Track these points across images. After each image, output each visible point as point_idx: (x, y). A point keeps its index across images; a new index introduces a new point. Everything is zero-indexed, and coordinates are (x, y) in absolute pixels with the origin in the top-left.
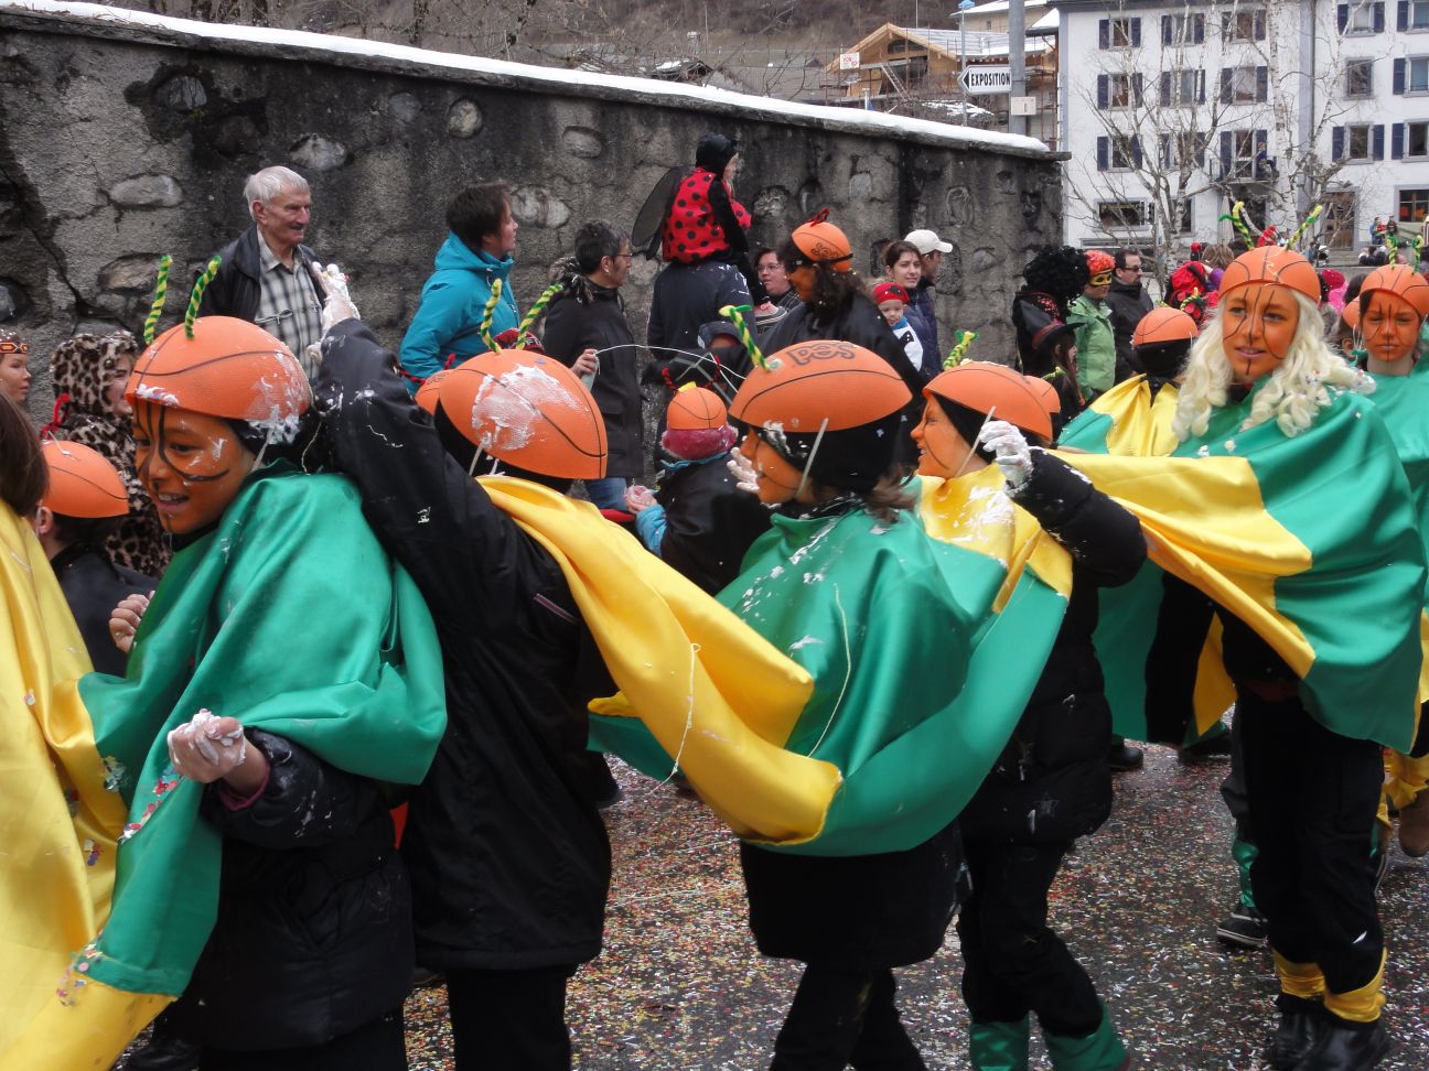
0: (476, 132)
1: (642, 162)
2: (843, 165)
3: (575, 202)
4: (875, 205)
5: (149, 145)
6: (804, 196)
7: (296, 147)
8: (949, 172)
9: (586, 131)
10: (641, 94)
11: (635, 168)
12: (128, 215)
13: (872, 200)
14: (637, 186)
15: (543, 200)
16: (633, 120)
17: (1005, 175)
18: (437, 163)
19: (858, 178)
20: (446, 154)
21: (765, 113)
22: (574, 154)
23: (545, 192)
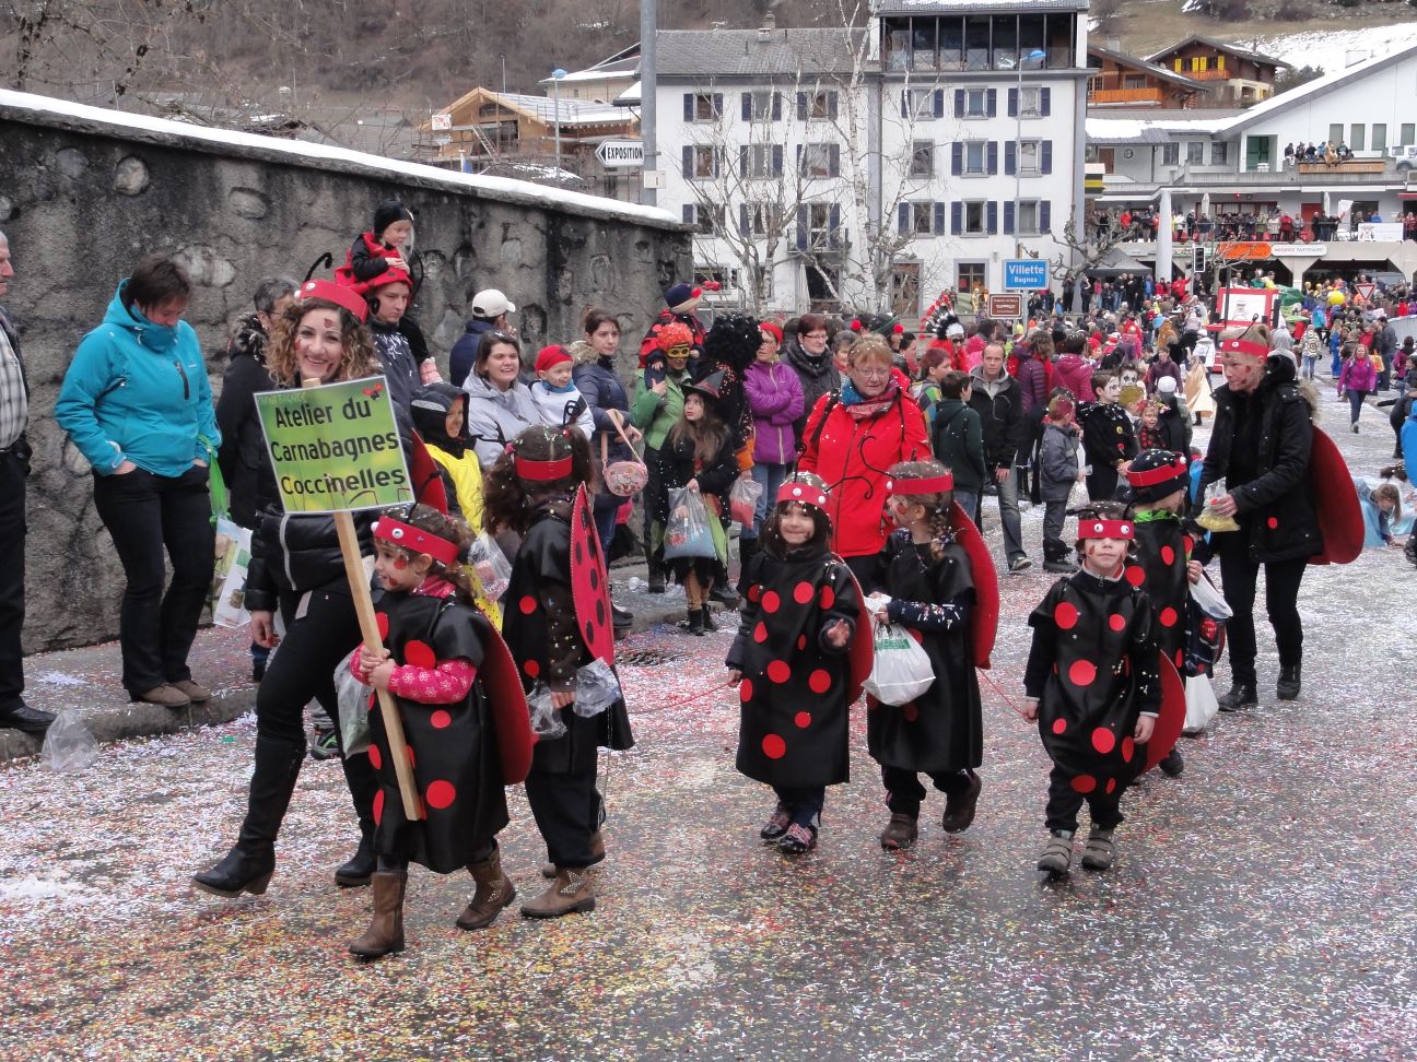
0: (143, 190)
1: (306, 224)
2: (495, 231)
3: (241, 262)
4: (525, 271)
6: (459, 260)
8: (592, 241)
9: (251, 192)
10: (306, 157)
11: (299, 229)
13: (522, 266)
14: (300, 247)
15: (209, 259)
16: (298, 182)
17: (643, 245)
18: (105, 217)
19: (508, 245)
20: (113, 212)
21: (423, 180)
22: (240, 214)
23: (211, 251)
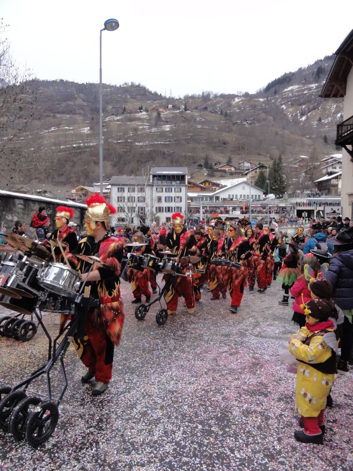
1: (32, 210)
9: (22, 204)
13: (77, 218)
15: (13, 216)
16: (31, 203)
22: (19, 208)
23: (13, 215)
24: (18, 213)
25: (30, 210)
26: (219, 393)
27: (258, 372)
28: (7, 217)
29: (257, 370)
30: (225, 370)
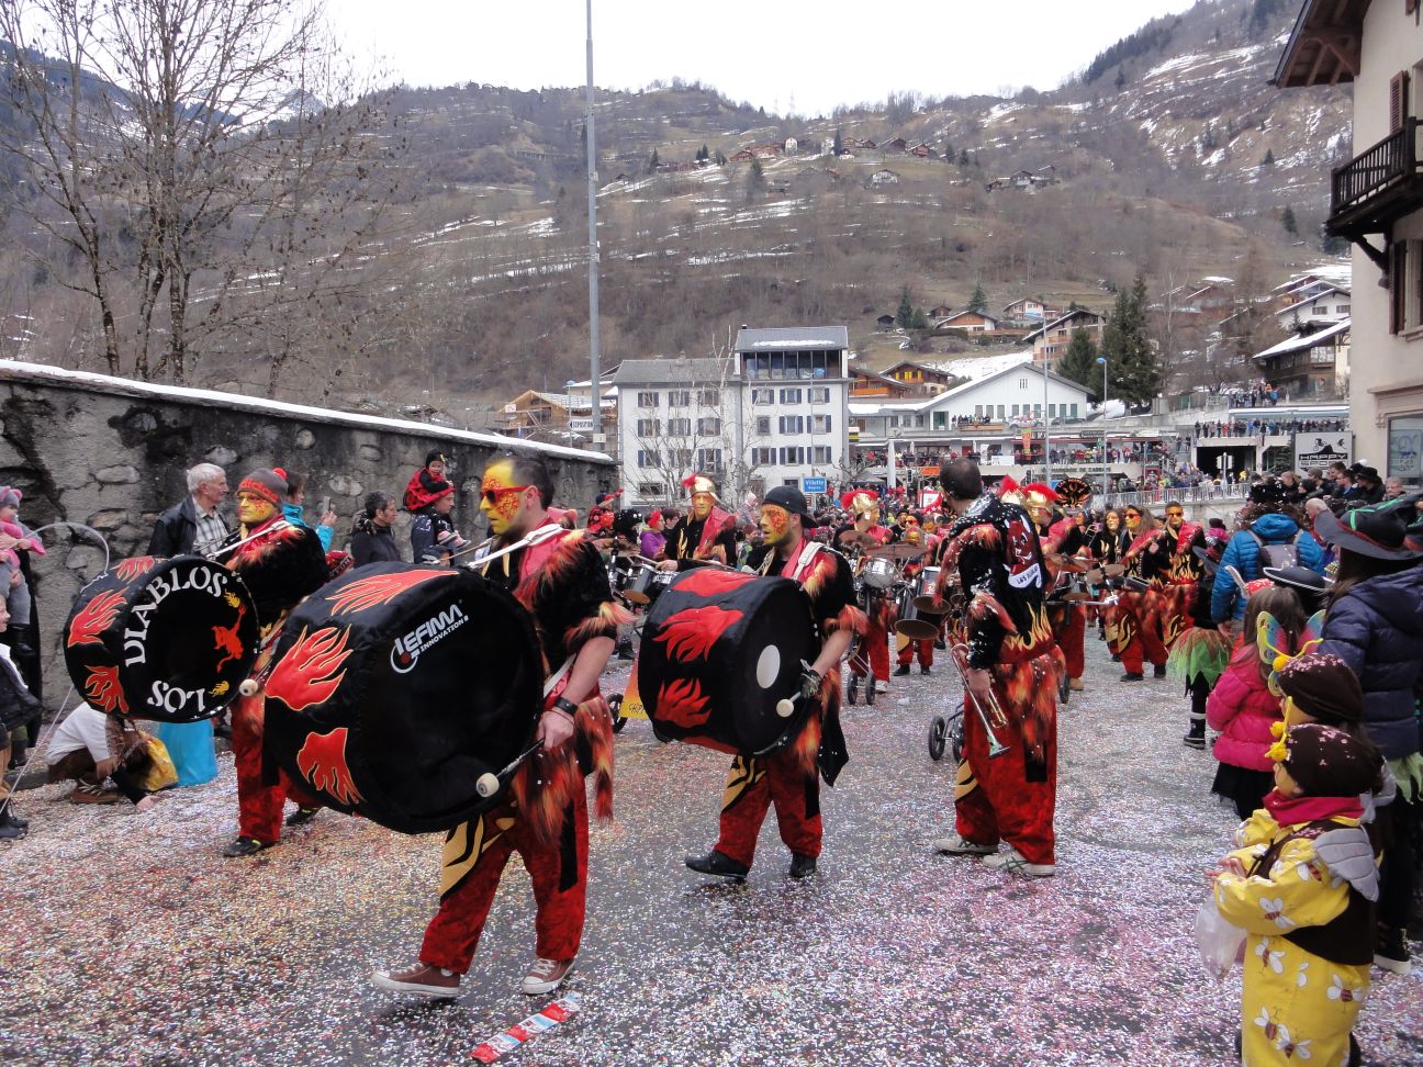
0: (311, 447)
1: (402, 463)
3: (366, 483)
5: (121, 450)
7: (208, 452)
8: (563, 470)
9: (372, 447)
11: (399, 466)
12: (107, 487)
15: (348, 482)
17: (591, 472)
18: (289, 461)
20: (294, 458)
22: (365, 458)
23: (349, 478)
24: (363, 473)
25: (395, 464)
26: (984, 1014)
27: (1105, 953)
28: (331, 483)
29: (1099, 948)
30: (995, 944)
